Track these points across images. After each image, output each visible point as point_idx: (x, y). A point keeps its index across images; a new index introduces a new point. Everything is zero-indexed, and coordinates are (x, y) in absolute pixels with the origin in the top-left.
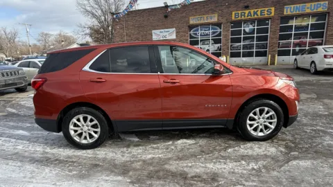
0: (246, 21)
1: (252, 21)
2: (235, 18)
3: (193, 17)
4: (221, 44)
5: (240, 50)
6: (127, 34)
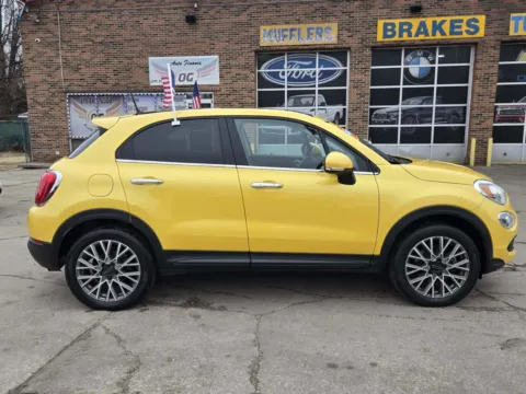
0: (411, 48)
1: (427, 49)
3: (268, 28)
4: (345, 104)
5: (395, 122)
6: (67, 64)
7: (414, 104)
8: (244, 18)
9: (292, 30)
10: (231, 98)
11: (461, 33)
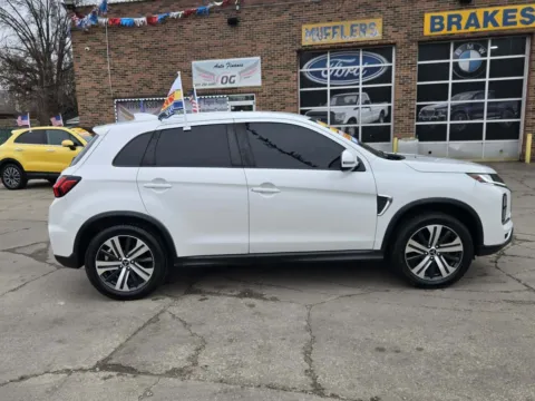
0: (461, 41)
1: (479, 41)
2: (432, 30)
3: (310, 27)
4: (390, 102)
5: (444, 119)
6: (114, 70)
7: (464, 99)
8: (286, 17)
9: (335, 27)
10: (273, 99)
11: (515, 23)
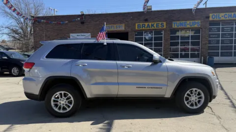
0: (146, 31)
6: (46, 36)
9: (112, 26)
11: (159, 27)
